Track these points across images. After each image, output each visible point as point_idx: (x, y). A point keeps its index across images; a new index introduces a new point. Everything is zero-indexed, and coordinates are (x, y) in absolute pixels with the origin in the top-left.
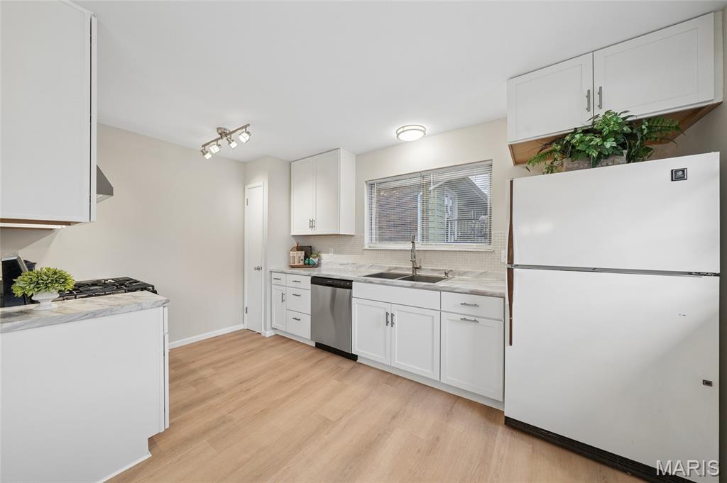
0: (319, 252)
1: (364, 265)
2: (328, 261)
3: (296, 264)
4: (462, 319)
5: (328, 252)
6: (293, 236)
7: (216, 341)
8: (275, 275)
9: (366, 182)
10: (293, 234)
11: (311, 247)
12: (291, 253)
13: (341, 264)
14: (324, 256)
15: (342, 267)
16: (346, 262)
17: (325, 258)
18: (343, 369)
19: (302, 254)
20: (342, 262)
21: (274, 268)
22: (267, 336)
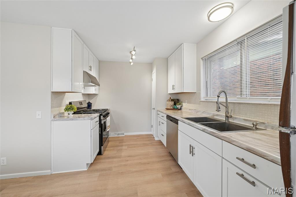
0: (182, 102)
1: (200, 111)
2: (185, 107)
3: (169, 108)
4: (237, 173)
5: (185, 103)
6: (169, 94)
7: (139, 136)
8: (159, 113)
9: (202, 58)
10: (168, 93)
11: (178, 99)
12: (167, 102)
13: (189, 109)
14: (184, 104)
15: (190, 111)
16: (192, 108)
17: (185, 105)
18: (171, 170)
19: (173, 103)
20: (190, 109)
21: (159, 109)
22: (156, 140)
